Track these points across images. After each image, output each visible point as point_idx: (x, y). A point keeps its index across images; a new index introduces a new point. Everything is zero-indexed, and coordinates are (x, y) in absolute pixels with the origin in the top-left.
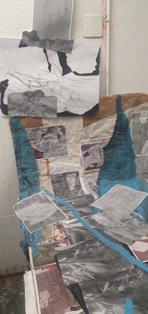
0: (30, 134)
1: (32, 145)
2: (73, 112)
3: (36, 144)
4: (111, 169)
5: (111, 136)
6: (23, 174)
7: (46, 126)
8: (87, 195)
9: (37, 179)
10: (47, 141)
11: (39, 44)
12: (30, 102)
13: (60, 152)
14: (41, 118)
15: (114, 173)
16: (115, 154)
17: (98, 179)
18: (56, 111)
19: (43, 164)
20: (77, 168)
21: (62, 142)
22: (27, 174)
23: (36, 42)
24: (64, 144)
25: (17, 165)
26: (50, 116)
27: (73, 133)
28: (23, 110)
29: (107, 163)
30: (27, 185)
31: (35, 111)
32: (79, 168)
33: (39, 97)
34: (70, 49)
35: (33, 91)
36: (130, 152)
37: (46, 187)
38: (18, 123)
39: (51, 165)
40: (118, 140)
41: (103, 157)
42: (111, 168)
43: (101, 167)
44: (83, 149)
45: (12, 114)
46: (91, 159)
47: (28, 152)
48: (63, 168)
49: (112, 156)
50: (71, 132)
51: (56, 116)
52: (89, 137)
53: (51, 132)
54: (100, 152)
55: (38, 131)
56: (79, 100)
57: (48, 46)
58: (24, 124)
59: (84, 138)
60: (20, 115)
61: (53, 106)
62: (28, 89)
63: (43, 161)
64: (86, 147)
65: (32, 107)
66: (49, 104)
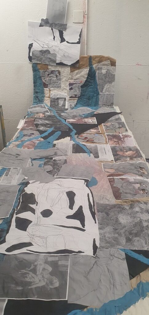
0: (42, 73)
1: (42, 80)
2: (65, 63)
3: (45, 79)
5: (85, 79)
6: (36, 95)
7: (50, 69)
8: (66, 109)
9: (43, 98)
10: (50, 78)
11: (49, 25)
12: (43, 56)
13: (57, 86)
14: (48, 65)
15: (86, 102)
17: (76, 104)
18: (56, 61)
19: (47, 91)
22: (38, 95)
23: (47, 24)
24: (59, 81)
25: (34, 90)
26: (52, 64)
27: (65, 75)
28: (39, 60)
29: (82, 95)
30: (38, 101)
31: (45, 61)
32: (66, 96)
33: (47, 53)
34: (65, 29)
35: (44, 50)
36: (97, 91)
37: (47, 103)
38: (36, 67)
39: (51, 92)
40: (89, 82)
41: (80, 91)
42: (84, 99)
43: (79, 97)
45: (34, 61)
46: (74, 92)
47: (40, 83)
48: (57, 95)
49: (86, 91)
50: (63, 74)
51: (55, 65)
52: (74, 79)
53: (53, 73)
54: (79, 88)
55: (46, 72)
56: (68, 56)
58: (39, 67)
59: (71, 79)
60: (37, 62)
61: (54, 59)
62: (42, 49)
63: (48, 89)
64: (71, 85)
65: (44, 58)
66: (53, 58)
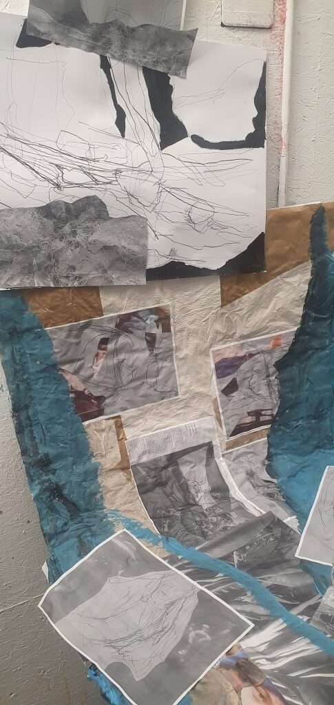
0: (62, 343)
1: (68, 377)
3: (82, 373)
4: (300, 422)
5: (295, 326)
6: (45, 478)
7: (111, 311)
8: (261, 520)
9: (93, 487)
10: (115, 361)
11: (85, 39)
12: (61, 238)
13: (155, 390)
14: (96, 290)
15: (308, 433)
16: (306, 376)
17: (269, 457)
18: (145, 262)
19: (104, 434)
20: (208, 434)
21: (161, 359)
22: (60, 477)
23: (75, 30)
24: (166, 364)
25: (24, 452)
26: (125, 281)
27: (193, 327)
28: (40, 266)
29: (288, 404)
30: (65, 512)
31: (78, 266)
32: (209, 430)
33: (90, 220)
34: (183, 63)
35: (70, 201)
37: (123, 508)
38: (22, 312)
39: (129, 433)
40: (313, 335)
41: (276, 389)
42: (297, 420)
43: (272, 421)
44: (220, 371)
46: (244, 399)
47: (58, 401)
48: (167, 439)
49: (301, 384)
50: (185, 324)
51: (143, 281)
52: (238, 335)
53: (128, 331)
54: (268, 376)
55: (87, 331)
56: (211, 224)
57: (115, 47)
58: (43, 311)
59: (223, 338)
60: (28, 282)
61: (135, 248)
62: (55, 196)
63: (104, 424)
64: (227, 367)
65: (69, 254)
66: (124, 243)
